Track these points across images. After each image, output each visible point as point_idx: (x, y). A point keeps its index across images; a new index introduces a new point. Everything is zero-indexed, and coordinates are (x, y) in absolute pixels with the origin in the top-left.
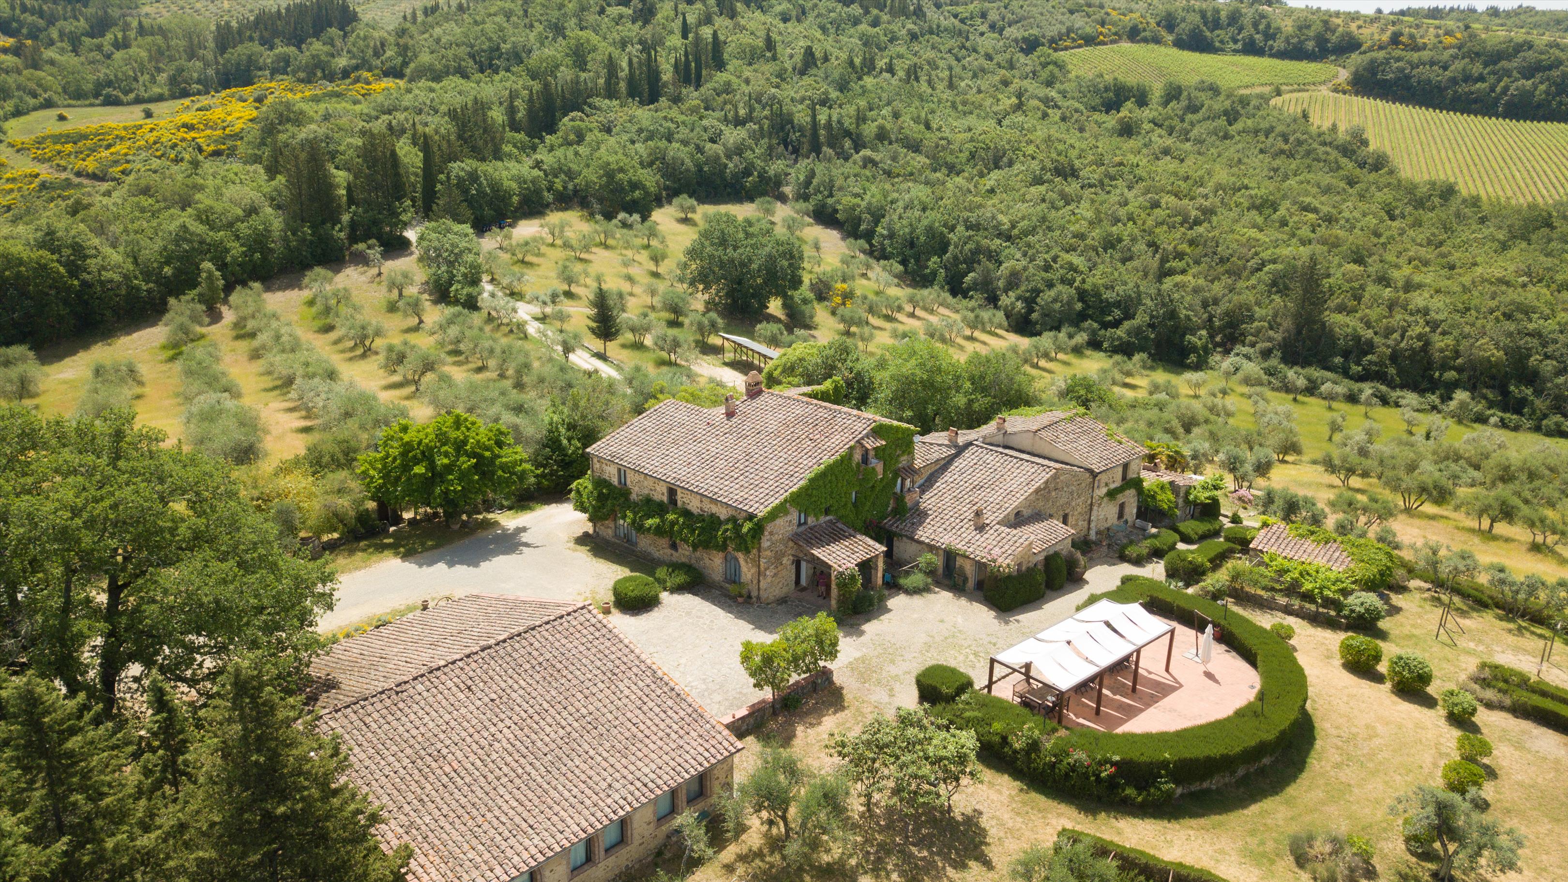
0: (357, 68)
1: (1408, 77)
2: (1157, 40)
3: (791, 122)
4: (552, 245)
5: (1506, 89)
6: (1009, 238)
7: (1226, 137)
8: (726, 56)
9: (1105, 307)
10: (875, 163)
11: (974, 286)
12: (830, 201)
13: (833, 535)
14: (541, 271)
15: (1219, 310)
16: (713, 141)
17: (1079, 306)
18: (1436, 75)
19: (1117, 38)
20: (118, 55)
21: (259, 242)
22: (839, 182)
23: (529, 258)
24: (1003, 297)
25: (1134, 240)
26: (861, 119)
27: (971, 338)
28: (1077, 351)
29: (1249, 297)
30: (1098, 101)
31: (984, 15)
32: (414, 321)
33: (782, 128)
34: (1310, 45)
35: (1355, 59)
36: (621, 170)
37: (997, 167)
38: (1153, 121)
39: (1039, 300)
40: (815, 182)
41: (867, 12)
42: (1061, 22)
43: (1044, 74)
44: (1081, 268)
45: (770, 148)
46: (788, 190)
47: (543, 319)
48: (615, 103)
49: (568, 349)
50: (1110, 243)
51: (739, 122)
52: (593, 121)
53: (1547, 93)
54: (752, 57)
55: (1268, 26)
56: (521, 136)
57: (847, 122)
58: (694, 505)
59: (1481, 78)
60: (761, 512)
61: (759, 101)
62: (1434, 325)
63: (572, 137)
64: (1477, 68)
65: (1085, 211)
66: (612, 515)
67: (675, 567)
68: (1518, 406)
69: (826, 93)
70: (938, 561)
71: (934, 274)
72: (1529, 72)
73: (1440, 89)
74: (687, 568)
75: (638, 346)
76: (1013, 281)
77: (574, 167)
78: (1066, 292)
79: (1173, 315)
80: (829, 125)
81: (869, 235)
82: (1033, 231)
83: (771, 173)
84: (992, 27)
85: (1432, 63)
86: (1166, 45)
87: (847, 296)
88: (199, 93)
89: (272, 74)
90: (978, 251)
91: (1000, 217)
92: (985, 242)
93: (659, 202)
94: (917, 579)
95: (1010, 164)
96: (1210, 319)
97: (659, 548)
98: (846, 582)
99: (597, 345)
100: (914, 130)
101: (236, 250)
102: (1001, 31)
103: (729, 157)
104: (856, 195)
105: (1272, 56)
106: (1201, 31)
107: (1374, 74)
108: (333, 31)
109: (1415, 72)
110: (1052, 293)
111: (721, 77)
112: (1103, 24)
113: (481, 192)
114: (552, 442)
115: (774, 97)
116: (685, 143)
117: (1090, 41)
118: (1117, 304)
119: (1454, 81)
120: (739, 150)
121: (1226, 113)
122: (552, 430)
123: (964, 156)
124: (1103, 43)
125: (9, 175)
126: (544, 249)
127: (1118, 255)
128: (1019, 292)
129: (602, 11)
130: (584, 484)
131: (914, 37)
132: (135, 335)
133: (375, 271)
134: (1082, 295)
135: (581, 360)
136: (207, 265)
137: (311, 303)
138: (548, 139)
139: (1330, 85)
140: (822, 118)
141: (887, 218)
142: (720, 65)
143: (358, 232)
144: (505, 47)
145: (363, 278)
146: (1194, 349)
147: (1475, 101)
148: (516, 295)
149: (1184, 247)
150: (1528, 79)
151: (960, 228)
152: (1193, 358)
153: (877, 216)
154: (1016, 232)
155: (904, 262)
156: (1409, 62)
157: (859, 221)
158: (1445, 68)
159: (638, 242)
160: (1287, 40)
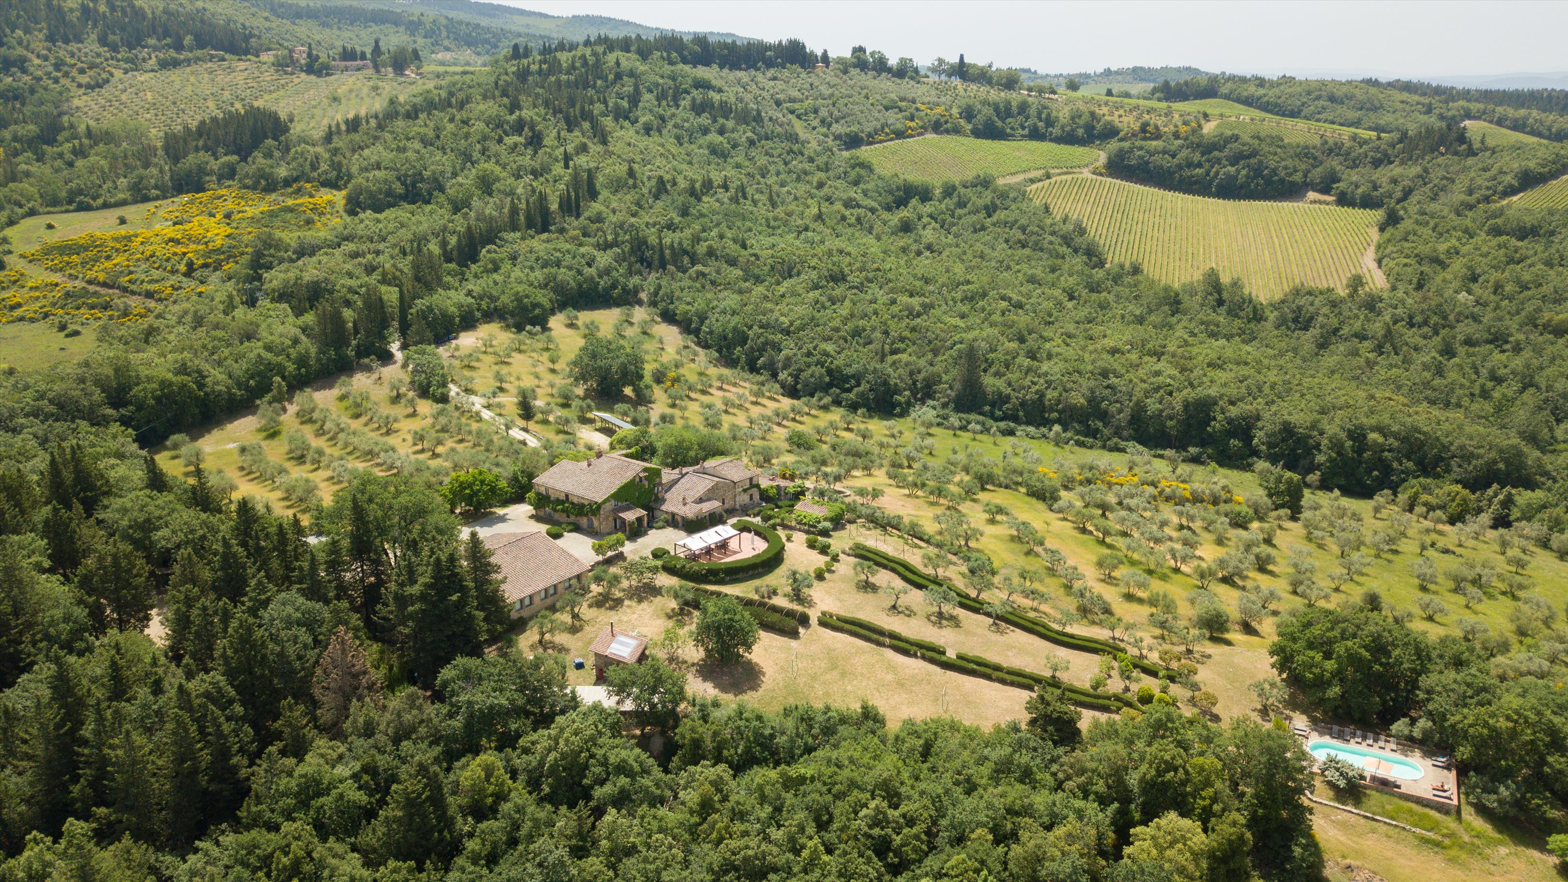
0: (296, 179)
1: (1147, 163)
2: (957, 131)
3: (646, 243)
4: (485, 352)
5: (1217, 173)
6: (788, 333)
7: (983, 228)
8: (598, 186)
9: (846, 378)
10: (704, 275)
11: (764, 367)
12: (671, 307)
13: (628, 509)
14: (481, 372)
15: (920, 377)
16: (589, 265)
17: (827, 379)
18: (1166, 162)
19: (924, 129)
20: (80, 163)
21: (302, 361)
22: (677, 293)
23: (473, 364)
24: (781, 374)
25: (874, 329)
26: (697, 239)
27: (756, 403)
28: (825, 408)
29: (938, 368)
30: (890, 199)
31: (816, 111)
32: (411, 410)
33: (639, 249)
34: (1080, 132)
35: (1114, 145)
36: (527, 296)
37: (790, 276)
38: (931, 216)
39: (802, 376)
40: (661, 293)
41: (715, 121)
42: (877, 120)
43: (853, 174)
44: (833, 353)
45: (630, 266)
46: (643, 296)
47: (488, 407)
48: (518, 234)
49: (508, 428)
50: (857, 333)
51: (605, 247)
52: (503, 253)
53: (1247, 176)
54: (617, 186)
55: (1049, 115)
56: (453, 266)
57: (685, 244)
58: (575, 500)
59: (1199, 165)
60: (600, 501)
61: (621, 227)
62: (1049, 383)
63: (490, 266)
64: (1197, 157)
65: (844, 310)
66: (543, 507)
67: (569, 524)
68: (1093, 433)
69: (671, 219)
70: (670, 518)
71: (738, 358)
72: (1234, 160)
73: (1170, 173)
74: (574, 524)
75: (545, 422)
76: (787, 363)
77: (495, 293)
78: (818, 371)
79: (885, 383)
80: (672, 247)
81: (696, 332)
82: (802, 328)
83: (631, 286)
84: (823, 122)
85: (1165, 152)
86: (965, 134)
87: (676, 380)
88: (157, 198)
89: (219, 180)
90: (766, 343)
91: (782, 319)
92: (771, 337)
93: (553, 312)
94: (661, 524)
95: (799, 274)
96: (914, 383)
97: (562, 517)
98: (631, 524)
99: (522, 423)
100: (733, 249)
101: (291, 367)
102: (829, 126)
103: (600, 276)
104: (688, 304)
105: (1051, 140)
106: (993, 122)
107: (1123, 160)
108: (270, 142)
109: (1151, 159)
110: (811, 371)
111: (596, 207)
112: (912, 119)
113: (435, 319)
114: (515, 479)
115: (632, 225)
116: (570, 268)
117: (900, 135)
118: (853, 376)
119: (1180, 167)
120: (607, 271)
121: (986, 208)
122: (515, 473)
123: (766, 268)
124: (912, 136)
125: (30, 284)
126: (481, 356)
127: (861, 341)
128: (790, 370)
129: (500, 141)
130: (531, 495)
131: (752, 143)
132: (236, 423)
133: (376, 376)
134: (830, 372)
135: (516, 434)
136: (278, 379)
137: (342, 398)
138: (474, 267)
139: (1091, 168)
140: (667, 241)
141: (708, 320)
142: (593, 194)
143: (364, 351)
144: (426, 174)
145: (369, 381)
146: (899, 404)
147: (1196, 183)
148: (468, 391)
149: (906, 333)
150: (1233, 165)
151: (756, 327)
152: (898, 410)
153: (702, 318)
154: (792, 329)
155: (719, 351)
156: (1148, 152)
157: (690, 321)
158: (1173, 156)
159: (540, 345)
160: (1063, 127)
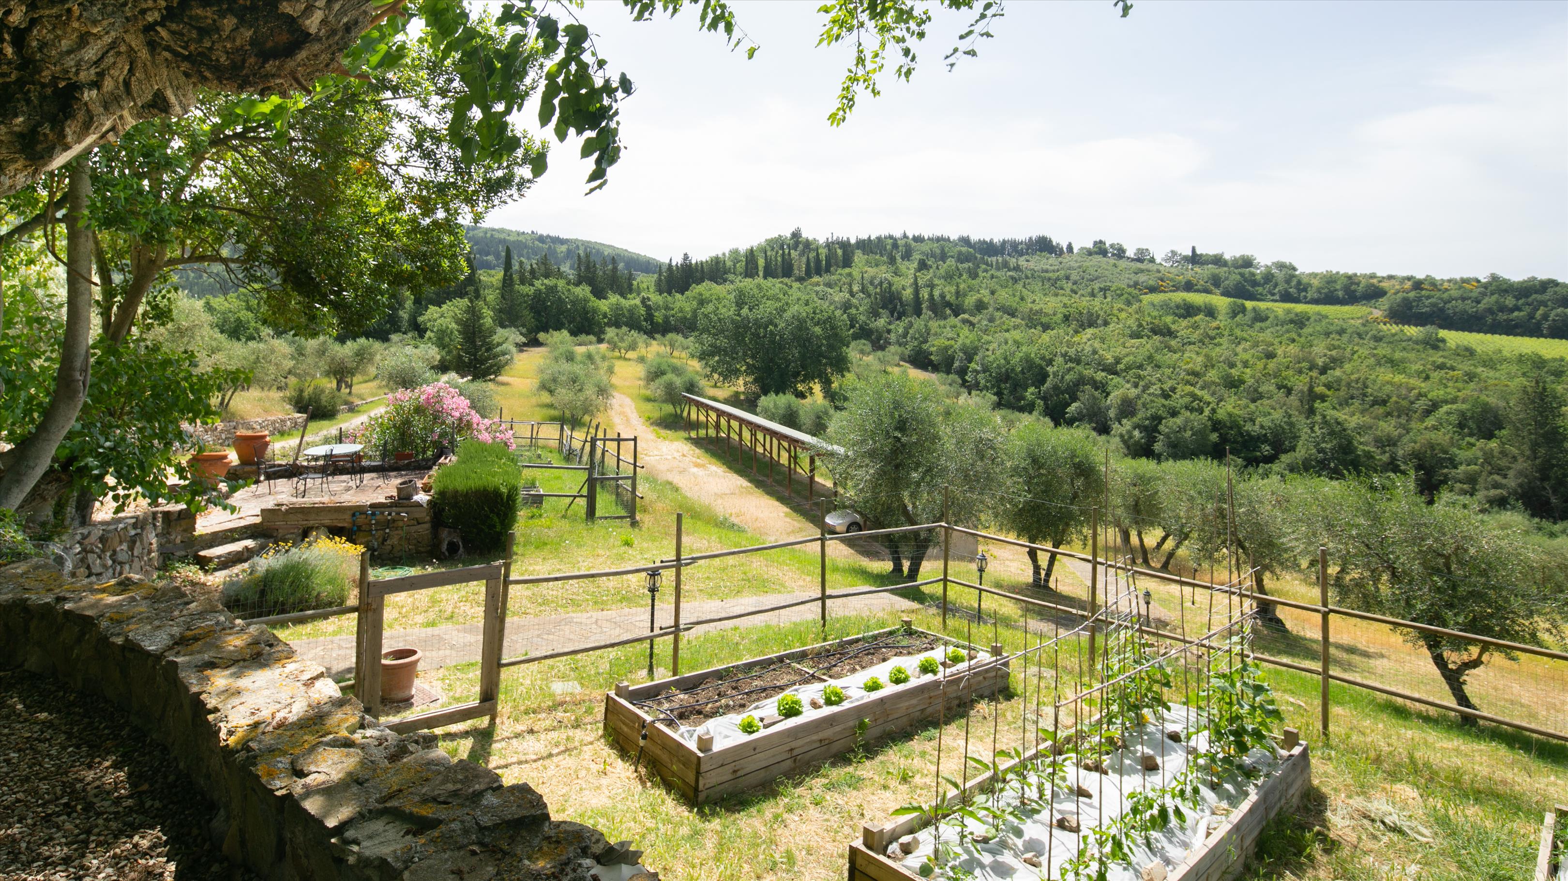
1: (1442, 310)
2: (1205, 290)
3: (897, 297)
5: (1545, 317)
8: (854, 259)
9: (1249, 442)
10: (972, 323)
11: (1080, 416)
12: (924, 346)
17: (1214, 437)
18: (1470, 308)
19: (1175, 289)
22: (935, 331)
24: (1116, 425)
26: (961, 295)
29: (1436, 438)
30: (1171, 315)
33: (890, 301)
34: (1341, 295)
35: (1385, 302)
37: (1092, 326)
39: (1161, 428)
40: (912, 331)
42: (1129, 279)
43: (1121, 300)
44: (1207, 399)
45: (875, 310)
55: (1299, 283)
57: (948, 297)
59: (1517, 308)
61: (871, 283)
64: (1510, 301)
71: (1031, 402)
76: (1127, 409)
78: (1198, 420)
80: (931, 299)
81: (961, 372)
82: (1140, 367)
83: (873, 326)
85: (1463, 299)
86: (1215, 294)
90: (1081, 381)
91: (1102, 354)
92: (1088, 374)
95: (1106, 324)
100: (1009, 301)
104: (950, 339)
105: (1306, 303)
106: (1241, 290)
107: (1410, 308)
109: (1448, 306)
110: (1179, 421)
112: (1162, 280)
117: (1153, 290)
118: (1264, 438)
119: (1490, 311)
123: (1058, 319)
124: (1164, 292)
127: (1244, 394)
128: (1135, 419)
134: (1216, 425)
139: (1368, 319)
140: (925, 295)
141: (980, 354)
142: (847, 265)
149: (1322, 390)
151: (1059, 360)
153: (971, 354)
154: (1121, 367)
155: (998, 394)
156: (1440, 299)
157: (952, 359)
158: (1478, 302)
160: (1319, 293)
